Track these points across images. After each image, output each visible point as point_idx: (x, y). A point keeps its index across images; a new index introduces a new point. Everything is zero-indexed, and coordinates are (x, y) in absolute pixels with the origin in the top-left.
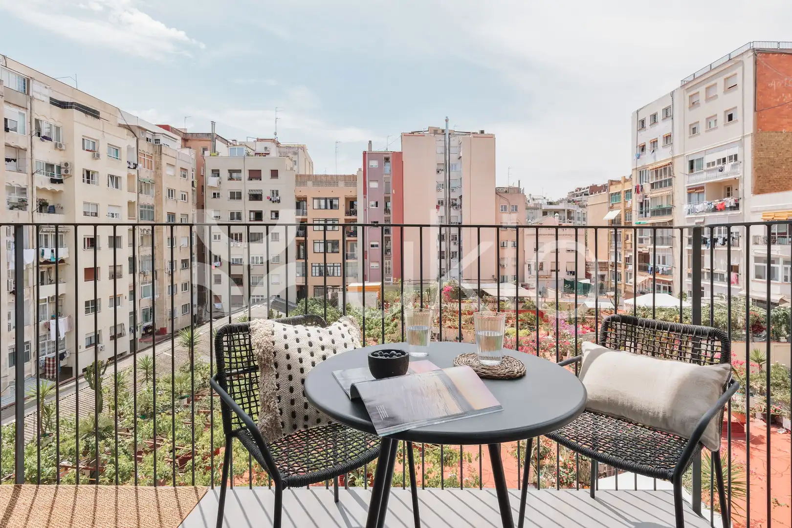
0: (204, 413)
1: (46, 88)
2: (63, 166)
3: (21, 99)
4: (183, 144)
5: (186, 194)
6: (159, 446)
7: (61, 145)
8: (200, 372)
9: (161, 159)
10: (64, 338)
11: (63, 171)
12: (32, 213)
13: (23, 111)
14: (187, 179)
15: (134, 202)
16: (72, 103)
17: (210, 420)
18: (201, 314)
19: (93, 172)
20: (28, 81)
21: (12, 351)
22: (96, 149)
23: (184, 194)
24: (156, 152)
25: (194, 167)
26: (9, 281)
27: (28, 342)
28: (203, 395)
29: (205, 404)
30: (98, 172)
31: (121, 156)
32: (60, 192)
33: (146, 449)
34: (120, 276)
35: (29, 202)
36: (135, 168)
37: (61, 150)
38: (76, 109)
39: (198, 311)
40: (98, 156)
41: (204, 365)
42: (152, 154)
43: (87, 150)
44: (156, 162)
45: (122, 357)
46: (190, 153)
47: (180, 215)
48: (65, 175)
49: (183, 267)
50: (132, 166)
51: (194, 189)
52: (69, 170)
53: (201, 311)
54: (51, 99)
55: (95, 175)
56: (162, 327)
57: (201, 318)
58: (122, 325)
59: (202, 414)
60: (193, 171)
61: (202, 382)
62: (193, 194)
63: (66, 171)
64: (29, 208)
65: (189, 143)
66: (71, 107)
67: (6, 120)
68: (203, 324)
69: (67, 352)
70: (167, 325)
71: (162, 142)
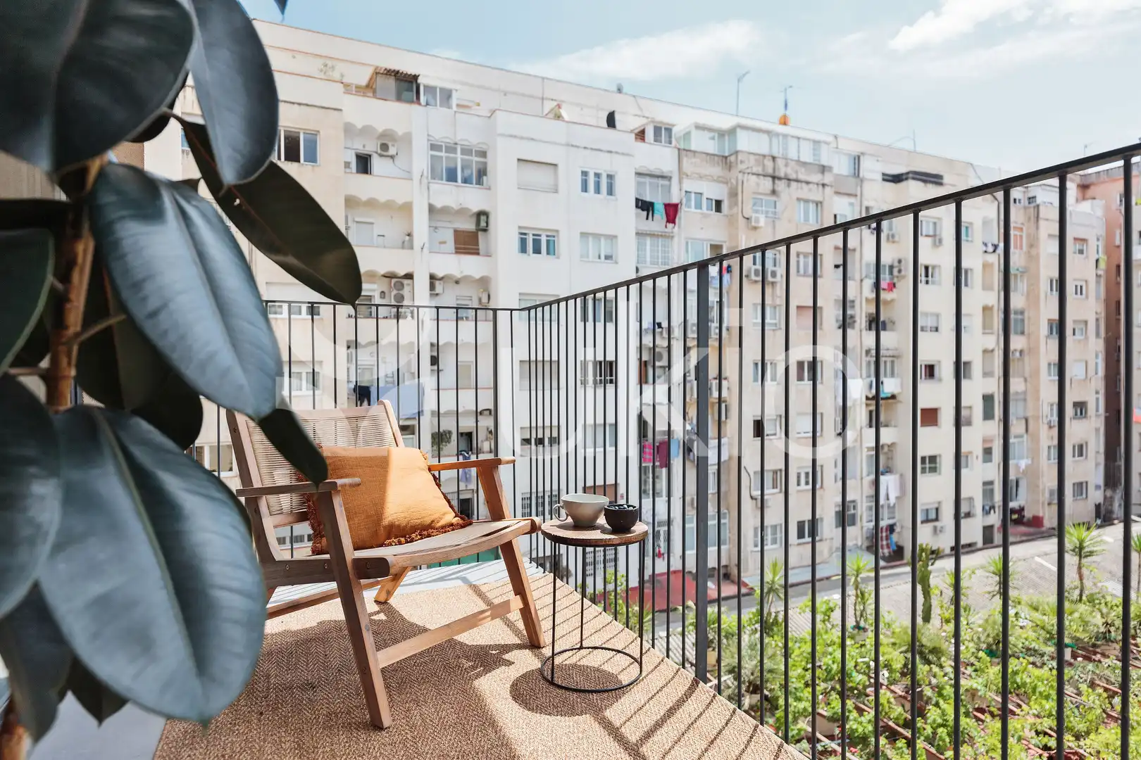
0: (1106, 690)
1: (878, 161)
2: (896, 264)
3: (851, 185)
4: (1080, 195)
5: (1084, 284)
6: (1013, 713)
7: (893, 236)
8: (1100, 611)
9: (1037, 228)
10: (894, 505)
11: (895, 271)
12: (861, 331)
13: (852, 200)
14: (1087, 257)
15: (993, 306)
16: (908, 173)
17: (1118, 708)
18: (1111, 505)
19: (934, 267)
20: (859, 157)
21: (837, 509)
22: (938, 233)
23: (1079, 284)
24: (1029, 219)
25: (1101, 231)
26: (837, 419)
27: (854, 501)
28: (1104, 655)
29: (1107, 672)
30: (939, 266)
31: (972, 236)
32: (892, 301)
33: (992, 709)
34: (969, 423)
35: (857, 319)
36: (994, 251)
37: (894, 242)
38: (914, 179)
39: (1105, 498)
40: (940, 241)
41: (1109, 598)
42: (1022, 224)
43: (926, 236)
44: (1028, 236)
45: (970, 549)
46: (1092, 209)
47: (1072, 323)
48: (897, 277)
49: (1076, 414)
50: (990, 249)
51: (1100, 272)
52: (903, 268)
53: (1112, 498)
54: (884, 174)
55: (937, 270)
56: (1036, 514)
57: (1111, 512)
58: (971, 499)
59: (1100, 690)
60: (1098, 240)
61: (1102, 629)
62: (1098, 282)
63: (900, 271)
64: (857, 325)
65: (1090, 192)
66: (907, 179)
67: (835, 216)
68: (1113, 524)
69: (898, 524)
70: (1044, 513)
71: (1039, 201)
